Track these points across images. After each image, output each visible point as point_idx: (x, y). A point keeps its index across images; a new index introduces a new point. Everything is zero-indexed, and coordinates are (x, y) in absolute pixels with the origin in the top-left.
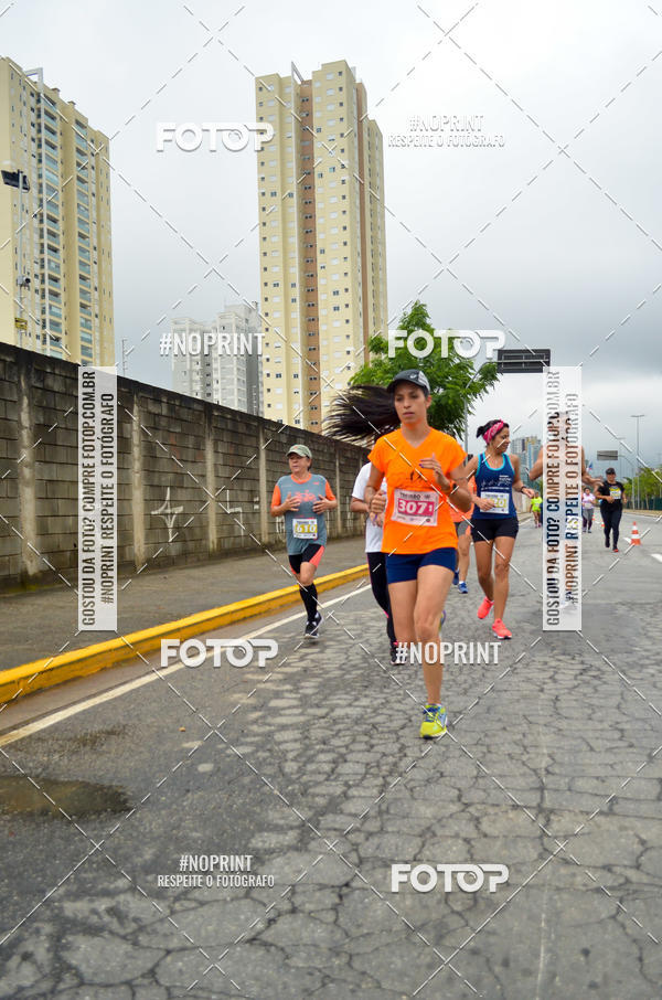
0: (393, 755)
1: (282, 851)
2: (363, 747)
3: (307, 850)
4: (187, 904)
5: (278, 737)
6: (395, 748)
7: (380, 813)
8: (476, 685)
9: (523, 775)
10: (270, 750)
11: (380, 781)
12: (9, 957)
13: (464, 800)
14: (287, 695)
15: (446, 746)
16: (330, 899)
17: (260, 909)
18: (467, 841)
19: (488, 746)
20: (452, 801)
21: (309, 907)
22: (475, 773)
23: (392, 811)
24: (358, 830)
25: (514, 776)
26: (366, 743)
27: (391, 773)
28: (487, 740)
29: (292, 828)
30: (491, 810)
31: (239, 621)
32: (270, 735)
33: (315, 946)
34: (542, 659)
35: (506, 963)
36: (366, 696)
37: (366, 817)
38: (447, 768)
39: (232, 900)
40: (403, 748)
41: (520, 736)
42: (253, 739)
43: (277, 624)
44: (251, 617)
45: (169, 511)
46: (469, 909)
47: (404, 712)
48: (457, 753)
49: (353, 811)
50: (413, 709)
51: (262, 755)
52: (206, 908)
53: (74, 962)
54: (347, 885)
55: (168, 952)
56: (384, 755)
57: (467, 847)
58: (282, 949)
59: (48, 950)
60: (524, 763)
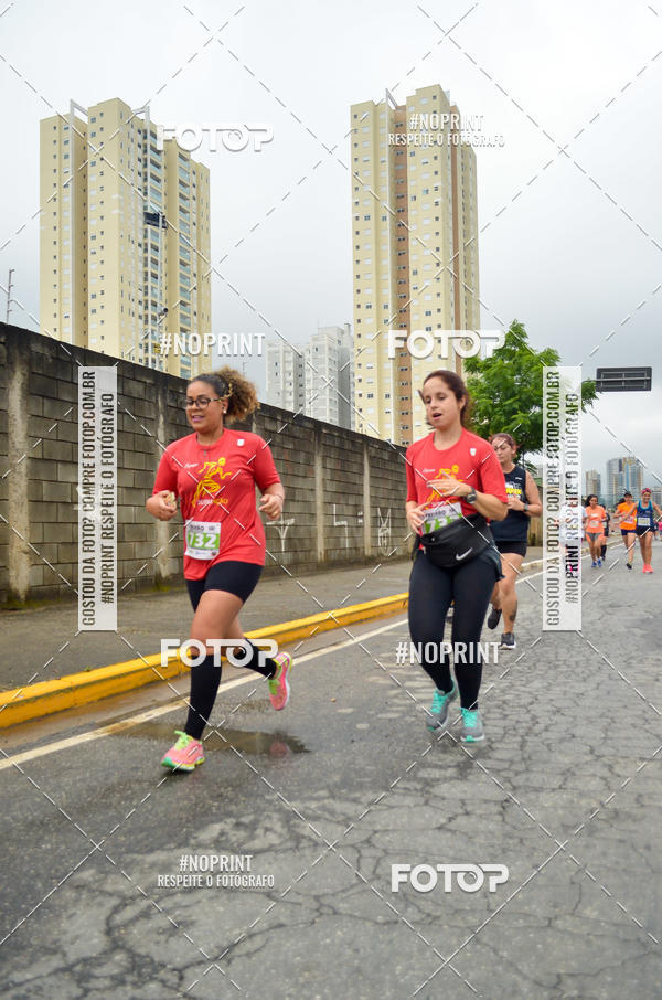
0: (527, 722)
1: (445, 780)
2: (498, 716)
3: (467, 780)
4: (378, 807)
5: (419, 707)
6: (528, 717)
7: (523, 759)
8: (594, 675)
9: (648, 738)
10: (416, 716)
11: (519, 739)
12: (255, 829)
13: (596, 753)
14: (418, 678)
15: (575, 717)
16: (496, 809)
17: (439, 811)
18: (603, 778)
19: (612, 718)
20: (586, 754)
21: (478, 812)
22: (603, 736)
23: (534, 758)
24: (505, 769)
25: (638, 739)
26: (501, 713)
27: (527, 734)
28: (610, 714)
29: (450, 767)
30: (622, 761)
31: (356, 623)
32: (411, 706)
33: (490, 832)
34: (655, 657)
35: (648, 848)
36: (491, 681)
37: (512, 762)
38: (578, 732)
39: (415, 806)
40: (534, 718)
41: (640, 712)
42: (400, 708)
43: (393, 626)
44: (366, 619)
45: (282, 523)
46: (613, 818)
47: (530, 693)
48: (584, 722)
49: (500, 757)
50: (537, 691)
51: (409, 719)
52: (396, 810)
53: (306, 834)
54: (506, 801)
55: (376, 832)
56: (518, 722)
57: (604, 782)
58: (465, 834)
59: (283, 827)
60: (647, 731)
